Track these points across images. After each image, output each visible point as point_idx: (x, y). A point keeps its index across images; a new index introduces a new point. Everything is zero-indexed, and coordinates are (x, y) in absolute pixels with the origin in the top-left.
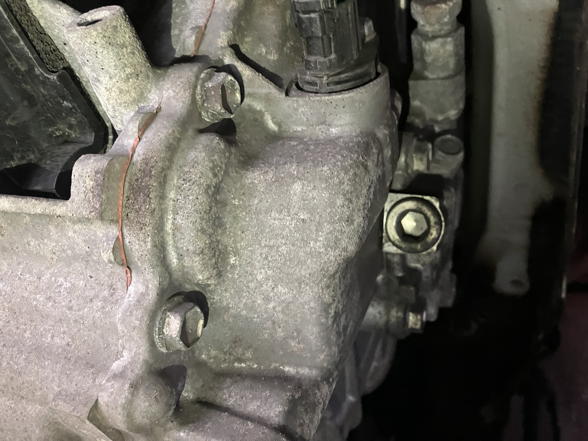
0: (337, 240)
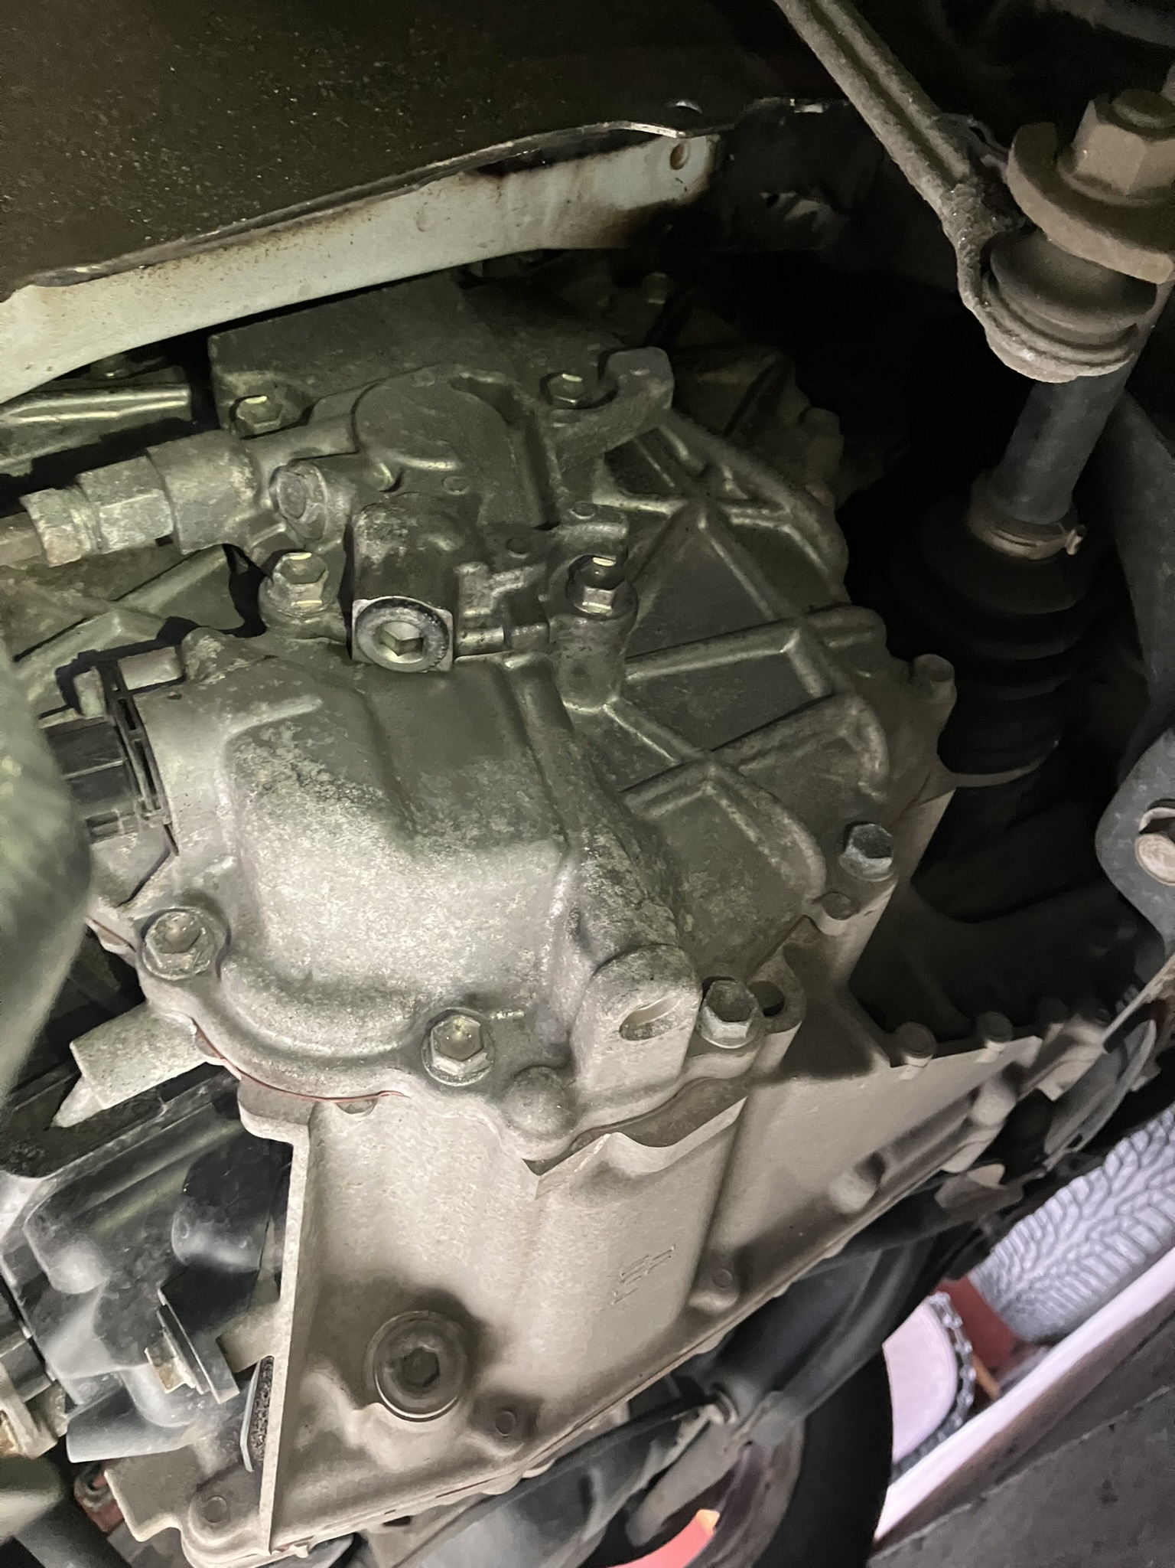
0: (362, 852)
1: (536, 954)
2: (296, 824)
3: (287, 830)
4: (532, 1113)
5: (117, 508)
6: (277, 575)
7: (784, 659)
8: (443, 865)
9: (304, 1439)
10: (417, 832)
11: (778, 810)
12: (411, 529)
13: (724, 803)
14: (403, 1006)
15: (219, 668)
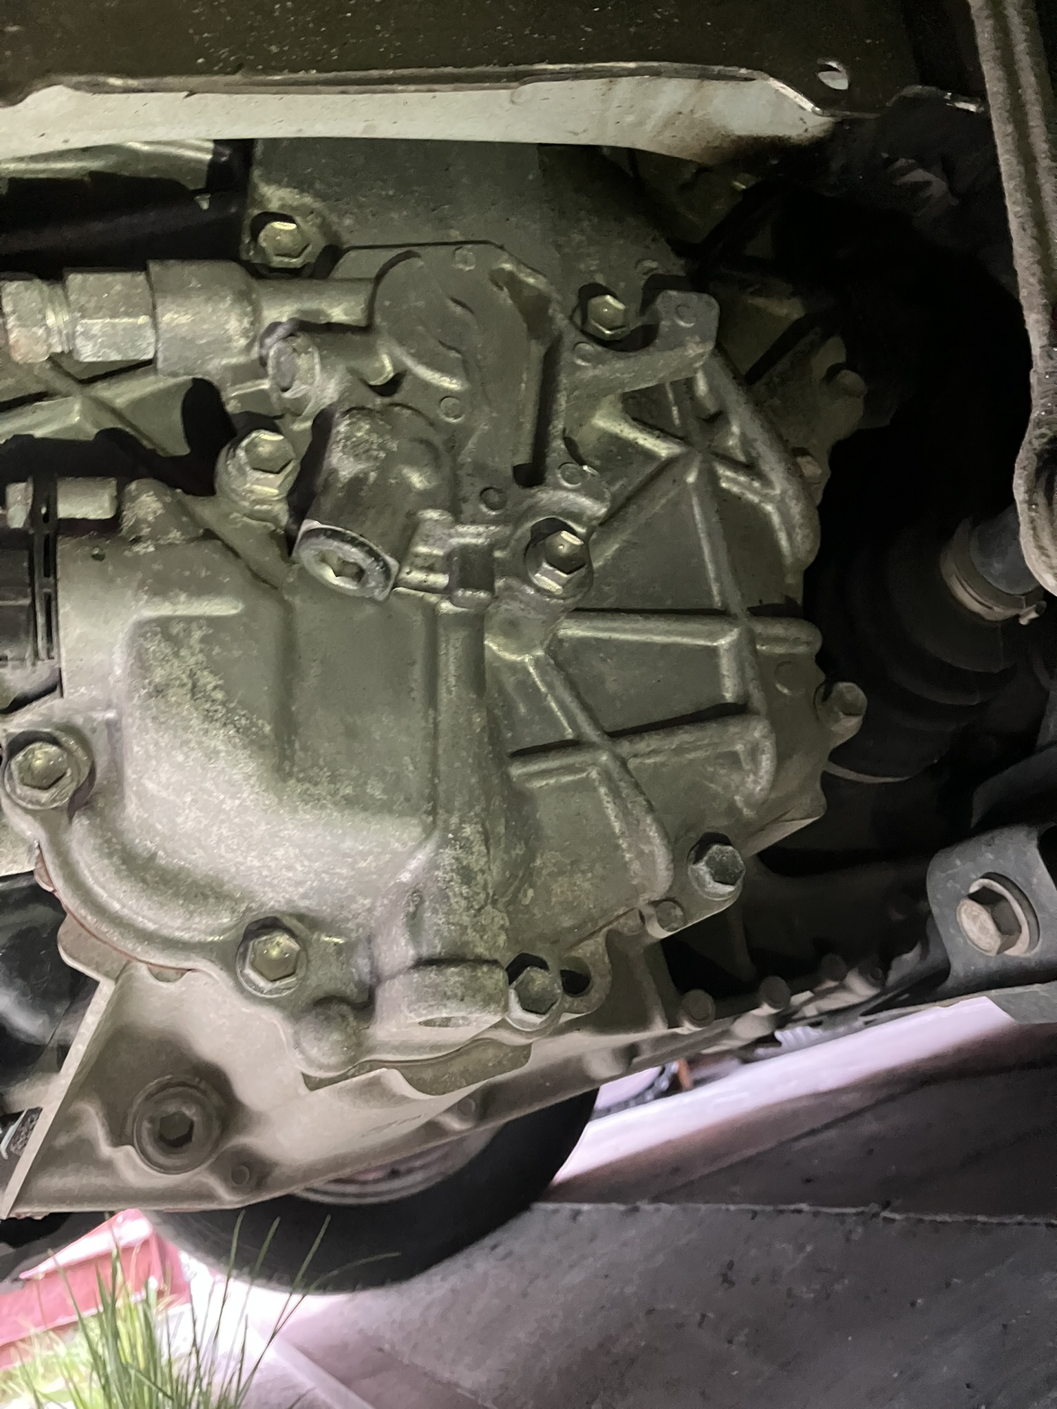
0: (231, 783)
1: (373, 904)
2: (175, 737)
3: (165, 739)
4: (319, 1049)
5: (97, 325)
6: (241, 453)
7: (713, 652)
8: (307, 815)
9: (62, 1140)
10: (290, 775)
11: (649, 820)
12: (390, 453)
13: (603, 790)
14: (233, 911)
15: (153, 537)
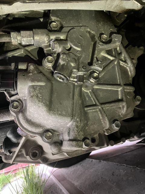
1: (63, 129)
3: (33, 104)
5: (25, 39)
6: (46, 60)
7: (118, 91)
8: (53, 116)
9: (20, 153)
10: (51, 110)
11: (106, 118)
12: (69, 60)
13: (99, 112)
14: (42, 129)
15: (32, 72)
